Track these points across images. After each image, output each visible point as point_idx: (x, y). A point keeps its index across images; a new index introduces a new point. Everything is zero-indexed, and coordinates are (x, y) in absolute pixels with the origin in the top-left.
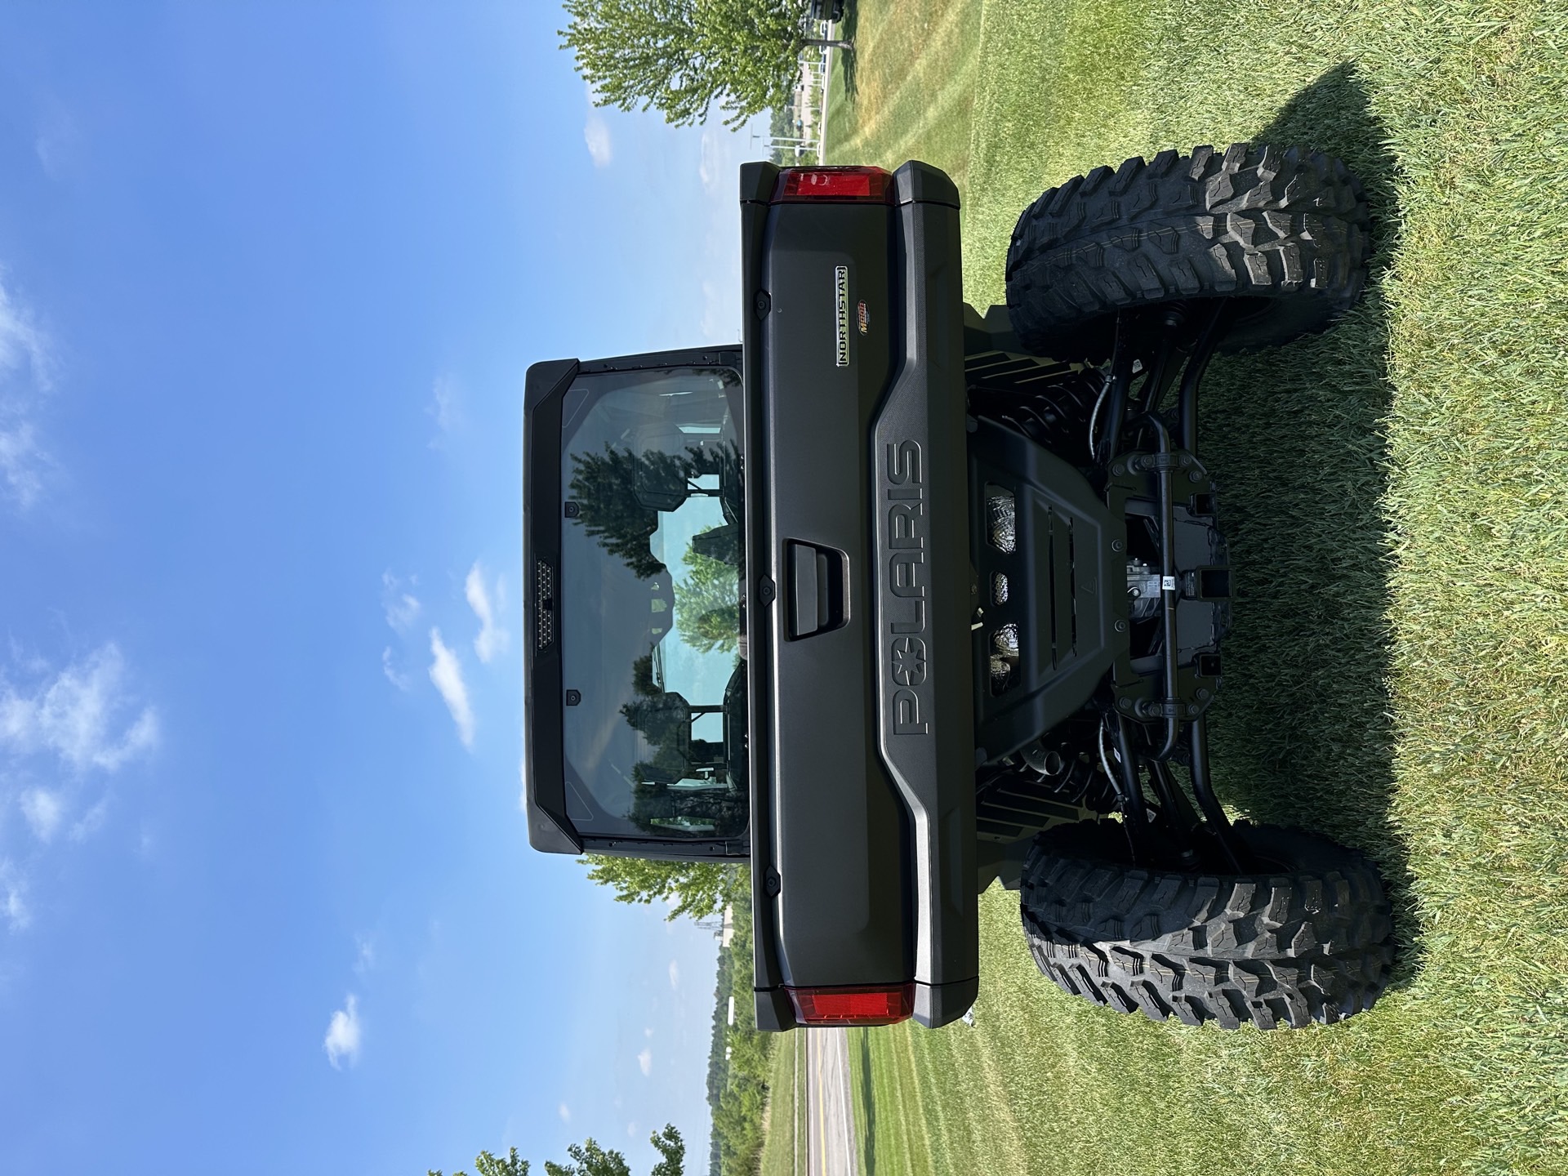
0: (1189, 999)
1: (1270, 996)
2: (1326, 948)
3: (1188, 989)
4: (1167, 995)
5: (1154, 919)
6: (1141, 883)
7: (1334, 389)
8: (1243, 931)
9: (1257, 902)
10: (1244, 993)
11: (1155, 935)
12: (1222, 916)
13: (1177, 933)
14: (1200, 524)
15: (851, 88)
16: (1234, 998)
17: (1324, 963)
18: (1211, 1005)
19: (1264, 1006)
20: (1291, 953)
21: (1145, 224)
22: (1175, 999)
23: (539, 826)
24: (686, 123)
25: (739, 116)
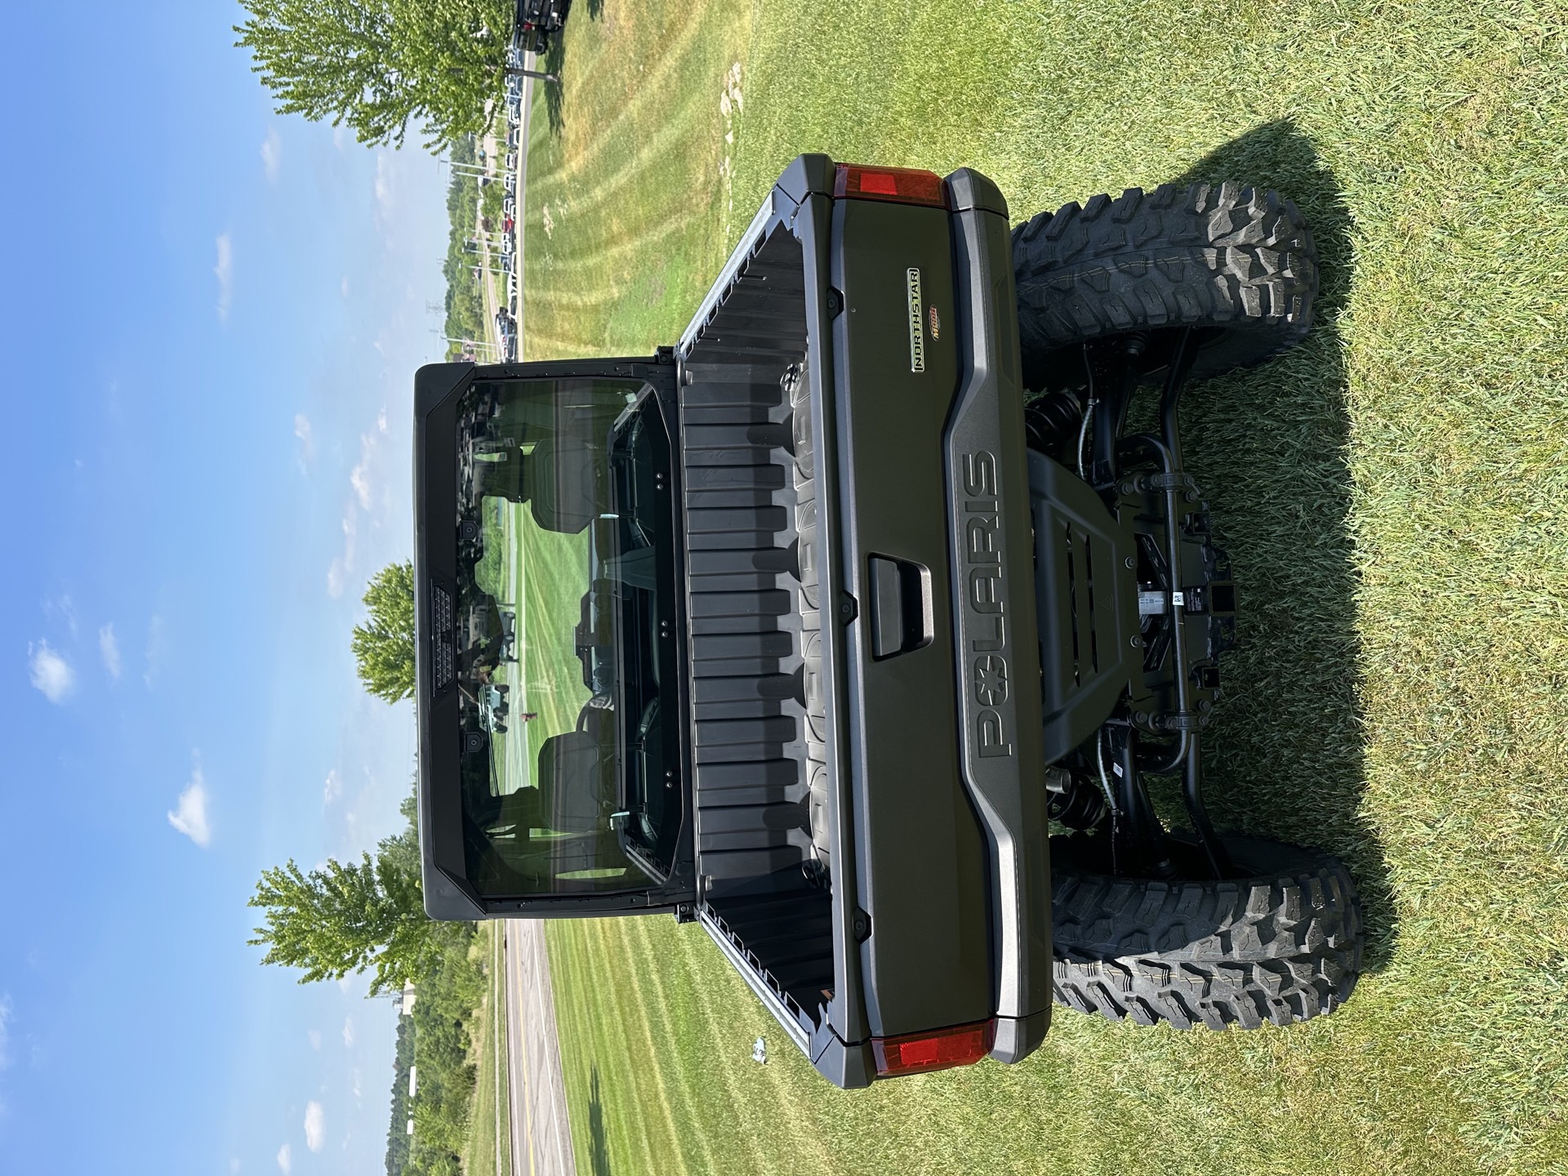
0: (1216, 1004)
1: (1287, 993)
2: (1331, 942)
3: (1215, 995)
4: (1194, 1000)
5: (1181, 928)
6: (1165, 893)
8: (1266, 932)
9: (1275, 901)
10: (1268, 992)
11: (1183, 943)
12: (1243, 919)
13: (1204, 940)
14: (1194, 542)
15: (556, 122)
16: (1258, 997)
17: (1330, 955)
18: (1237, 1008)
19: (1284, 1003)
20: (1305, 949)
22: (1203, 1005)
24: (380, 144)
25: (440, 140)
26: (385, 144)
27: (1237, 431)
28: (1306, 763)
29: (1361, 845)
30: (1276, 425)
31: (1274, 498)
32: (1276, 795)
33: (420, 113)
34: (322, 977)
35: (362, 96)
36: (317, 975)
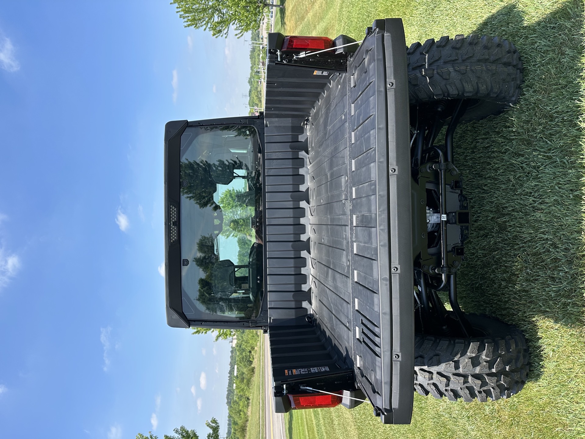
0: (452, 390)
1: (485, 388)
2: (507, 368)
3: (452, 386)
4: (442, 388)
5: (438, 357)
6: (432, 342)
7: (505, 138)
8: (475, 362)
9: (480, 349)
10: (475, 387)
11: (438, 364)
12: (466, 356)
13: (447, 363)
14: (456, 193)
15: (283, 23)
16: (471, 390)
17: (506, 374)
18: (461, 393)
19: (483, 392)
20: (494, 370)
21: (436, 67)
22: (446, 390)
23: (171, 317)
24: (220, 36)
25: (241, 32)
26: (222, 36)
27: (489, 143)
28: (510, 288)
29: (530, 326)
30: (503, 140)
31: (503, 172)
32: (499, 301)
33: (234, 23)
34: (200, 333)
35: (214, 20)
36: (198, 332)
